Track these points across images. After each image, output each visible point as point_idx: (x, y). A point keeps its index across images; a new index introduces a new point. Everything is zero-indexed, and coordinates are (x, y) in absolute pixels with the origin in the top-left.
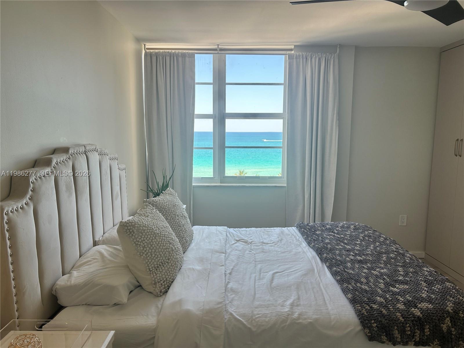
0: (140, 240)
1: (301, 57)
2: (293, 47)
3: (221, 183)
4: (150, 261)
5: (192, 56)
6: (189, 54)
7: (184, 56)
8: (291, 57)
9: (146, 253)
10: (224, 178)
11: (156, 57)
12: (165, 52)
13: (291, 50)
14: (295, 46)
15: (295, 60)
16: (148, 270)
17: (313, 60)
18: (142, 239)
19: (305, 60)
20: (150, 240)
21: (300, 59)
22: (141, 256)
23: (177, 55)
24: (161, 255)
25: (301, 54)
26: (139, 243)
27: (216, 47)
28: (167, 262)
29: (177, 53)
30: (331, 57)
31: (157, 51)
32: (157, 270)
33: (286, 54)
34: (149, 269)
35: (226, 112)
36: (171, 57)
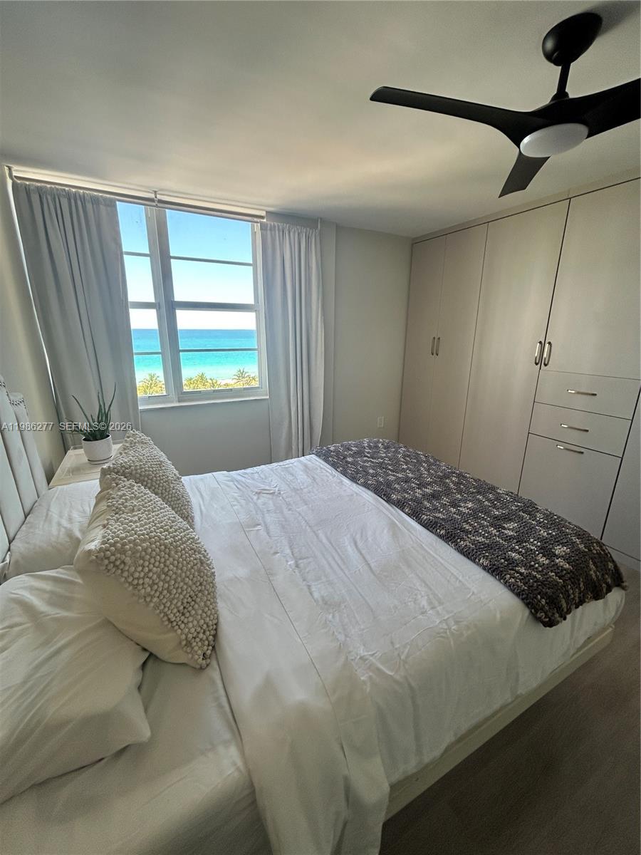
0: (142, 574)
1: (277, 228)
2: (263, 214)
3: (179, 402)
4: (168, 604)
5: (111, 205)
6: (105, 199)
7: (96, 201)
8: (263, 227)
9: (158, 594)
10: (183, 396)
11: (40, 196)
12: (57, 189)
13: (262, 217)
14: (267, 212)
15: (269, 232)
16: (167, 623)
17: (292, 234)
18: (146, 569)
19: (281, 233)
20: (162, 565)
21: (275, 230)
22: (147, 604)
23: (83, 198)
24: (186, 584)
25: (276, 224)
26: (141, 582)
27: (152, 196)
28: (200, 591)
29: (81, 194)
30: (312, 232)
31: (39, 184)
32: (183, 614)
33: (258, 222)
34: (169, 619)
35: (175, 300)
36: (69, 200)
